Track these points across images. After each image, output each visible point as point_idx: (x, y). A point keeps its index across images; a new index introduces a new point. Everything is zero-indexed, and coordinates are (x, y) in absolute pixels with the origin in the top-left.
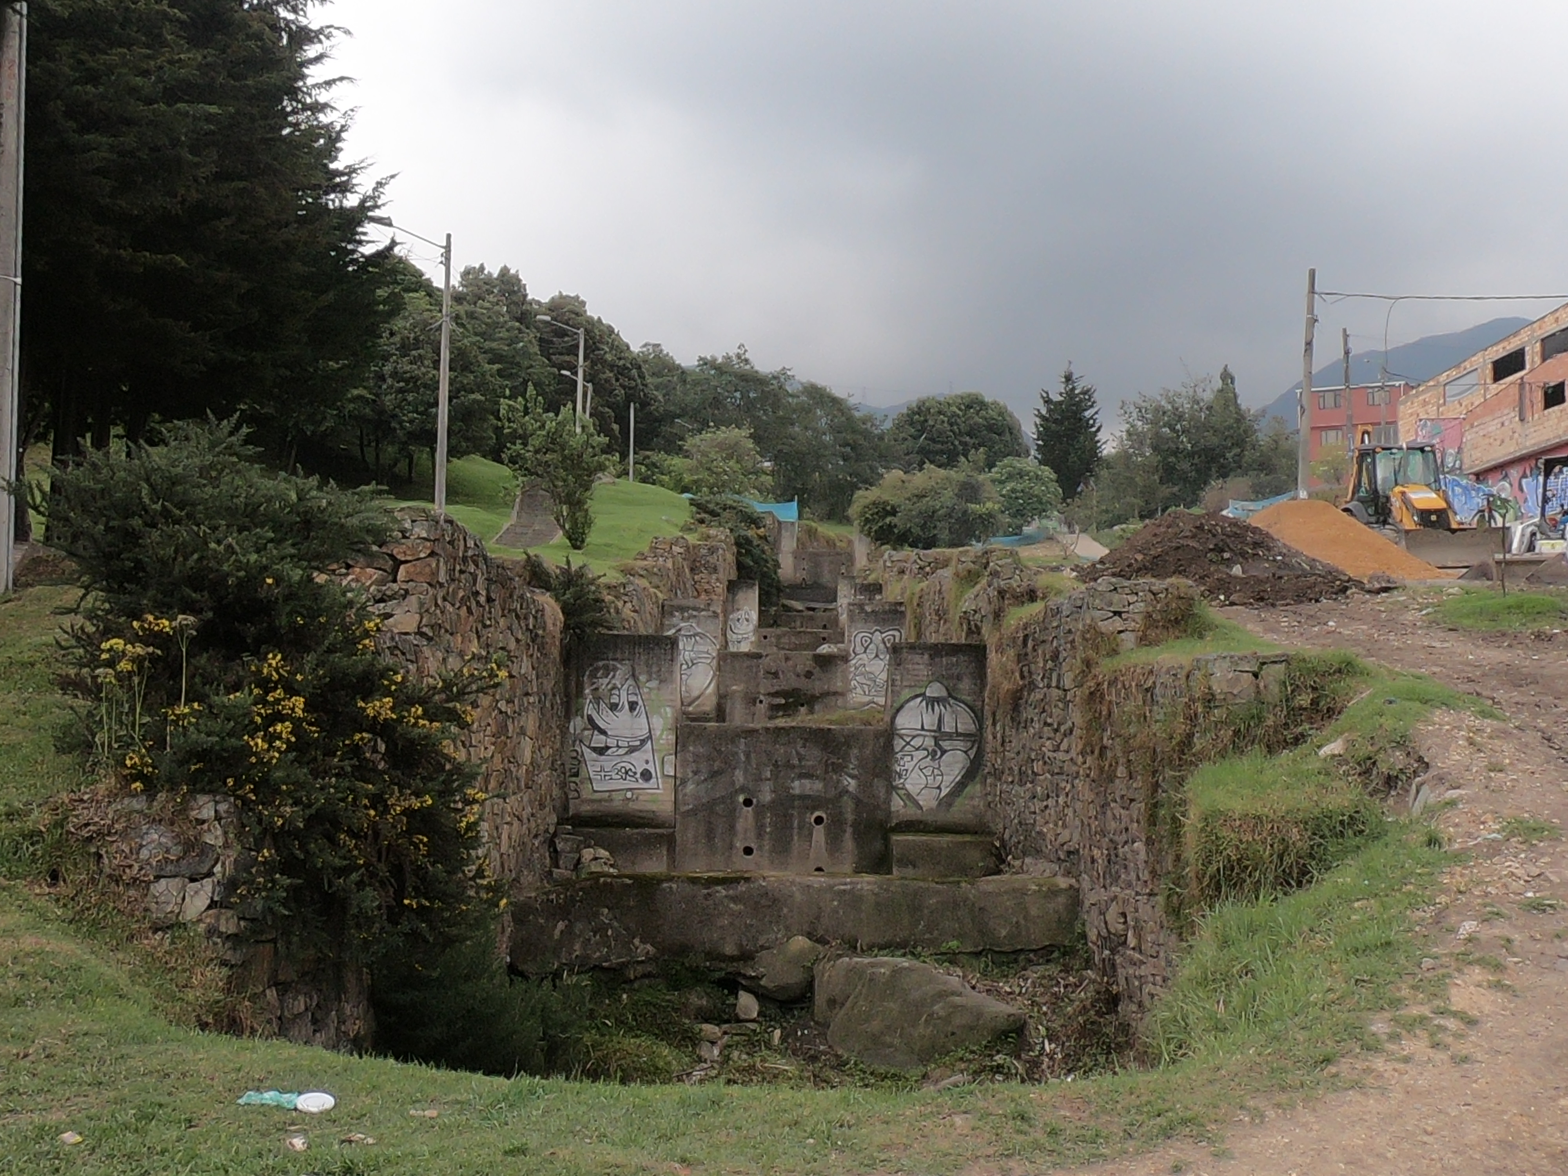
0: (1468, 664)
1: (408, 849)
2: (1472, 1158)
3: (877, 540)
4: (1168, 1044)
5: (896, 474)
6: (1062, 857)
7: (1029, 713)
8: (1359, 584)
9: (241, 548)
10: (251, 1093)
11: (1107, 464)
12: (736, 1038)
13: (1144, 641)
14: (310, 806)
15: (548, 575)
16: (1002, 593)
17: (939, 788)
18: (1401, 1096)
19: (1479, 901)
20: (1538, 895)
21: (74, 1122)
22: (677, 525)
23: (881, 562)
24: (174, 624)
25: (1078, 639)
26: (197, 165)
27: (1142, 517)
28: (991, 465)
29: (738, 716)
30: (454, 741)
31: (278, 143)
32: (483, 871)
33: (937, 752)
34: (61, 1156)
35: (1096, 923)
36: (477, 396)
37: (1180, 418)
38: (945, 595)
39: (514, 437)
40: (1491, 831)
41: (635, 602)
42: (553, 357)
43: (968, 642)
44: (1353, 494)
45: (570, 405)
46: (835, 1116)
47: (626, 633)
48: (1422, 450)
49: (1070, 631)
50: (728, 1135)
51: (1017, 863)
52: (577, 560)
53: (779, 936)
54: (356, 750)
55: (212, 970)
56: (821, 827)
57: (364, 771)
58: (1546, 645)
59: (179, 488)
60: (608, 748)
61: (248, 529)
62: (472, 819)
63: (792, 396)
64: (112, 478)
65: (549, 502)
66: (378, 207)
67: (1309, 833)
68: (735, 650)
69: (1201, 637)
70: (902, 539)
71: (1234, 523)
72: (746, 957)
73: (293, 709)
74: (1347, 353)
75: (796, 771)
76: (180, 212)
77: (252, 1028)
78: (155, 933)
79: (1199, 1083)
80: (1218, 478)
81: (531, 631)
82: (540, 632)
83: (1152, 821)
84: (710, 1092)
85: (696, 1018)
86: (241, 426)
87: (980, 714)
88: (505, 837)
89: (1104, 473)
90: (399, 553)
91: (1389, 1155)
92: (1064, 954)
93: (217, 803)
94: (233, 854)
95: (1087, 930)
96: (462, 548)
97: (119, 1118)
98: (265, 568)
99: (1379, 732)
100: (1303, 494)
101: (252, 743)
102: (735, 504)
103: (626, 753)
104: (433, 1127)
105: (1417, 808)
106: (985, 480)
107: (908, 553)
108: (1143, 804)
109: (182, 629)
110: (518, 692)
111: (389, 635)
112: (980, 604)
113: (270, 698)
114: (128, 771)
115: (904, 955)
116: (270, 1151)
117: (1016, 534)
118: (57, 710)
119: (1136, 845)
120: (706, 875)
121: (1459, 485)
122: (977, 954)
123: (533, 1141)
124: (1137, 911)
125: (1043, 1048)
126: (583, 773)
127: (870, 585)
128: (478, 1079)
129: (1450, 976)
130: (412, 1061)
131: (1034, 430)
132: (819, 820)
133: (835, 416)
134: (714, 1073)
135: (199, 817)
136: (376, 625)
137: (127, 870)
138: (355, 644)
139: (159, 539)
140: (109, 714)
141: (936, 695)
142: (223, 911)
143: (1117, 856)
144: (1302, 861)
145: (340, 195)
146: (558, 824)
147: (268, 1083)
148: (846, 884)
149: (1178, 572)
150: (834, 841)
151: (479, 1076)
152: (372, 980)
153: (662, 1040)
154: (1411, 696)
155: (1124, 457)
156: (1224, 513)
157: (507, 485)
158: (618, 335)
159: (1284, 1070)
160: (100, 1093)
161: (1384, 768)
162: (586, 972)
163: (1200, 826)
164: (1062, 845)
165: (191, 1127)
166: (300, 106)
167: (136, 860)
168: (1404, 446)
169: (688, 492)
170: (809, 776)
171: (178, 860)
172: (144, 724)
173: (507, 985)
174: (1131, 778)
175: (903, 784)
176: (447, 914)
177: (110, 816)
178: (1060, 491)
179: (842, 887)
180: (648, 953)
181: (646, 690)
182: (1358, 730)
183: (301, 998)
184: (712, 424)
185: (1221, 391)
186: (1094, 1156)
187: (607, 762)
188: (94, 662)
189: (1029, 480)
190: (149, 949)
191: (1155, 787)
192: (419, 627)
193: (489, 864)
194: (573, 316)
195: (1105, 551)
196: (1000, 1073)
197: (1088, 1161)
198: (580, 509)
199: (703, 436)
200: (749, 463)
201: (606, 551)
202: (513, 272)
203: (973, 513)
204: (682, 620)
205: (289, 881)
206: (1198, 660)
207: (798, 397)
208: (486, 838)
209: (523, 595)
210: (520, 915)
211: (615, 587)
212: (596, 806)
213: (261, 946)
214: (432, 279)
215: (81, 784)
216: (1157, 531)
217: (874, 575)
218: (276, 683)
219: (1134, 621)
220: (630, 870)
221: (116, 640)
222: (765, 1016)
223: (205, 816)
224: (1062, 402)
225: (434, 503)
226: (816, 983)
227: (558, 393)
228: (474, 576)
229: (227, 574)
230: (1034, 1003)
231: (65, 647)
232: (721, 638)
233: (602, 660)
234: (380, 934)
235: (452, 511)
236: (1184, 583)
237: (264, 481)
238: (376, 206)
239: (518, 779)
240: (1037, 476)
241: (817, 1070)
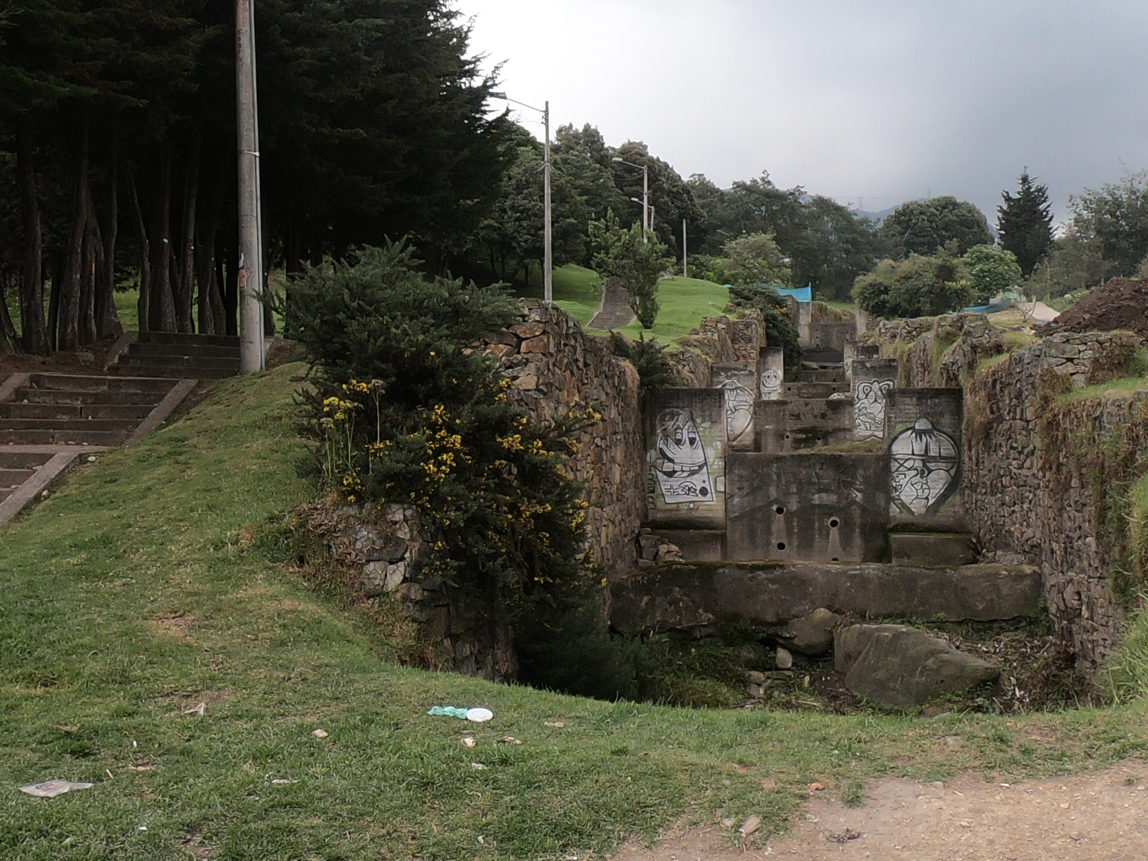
1: (536, 541)
3: (875, 313)
4: (1119, 690)
5: (886, 263)
6: (1027, 550)
7: (999, 440)
9: (412, 331)
10: (437, 707)
11: (1058, 246)
12: (777, 682)
13: (1092, 380)
14: (467, 512)
15: (628, 347)
16: (974, 348)
17: (927, 498)
21: (322, 723)
22: (720, 308)
23: (877, 329)
24: (369, 386)
25: (1037, 381)
26: (370, 63)
27: (1088, 287)
28: (963, 252)
29: (770, 447)
30: (565, 465)
31: (425, 43)
32: (589, 558)
33: (924, 472)
34: (315, 745)
35: (1056, 599)
36: (571, 220)
37: (1120, 206)
38: (928, 352)
39: (599, 248)
41: (691, 364)
42: (625, 188)
43: (948, 387)
45: (639, 223)
46: (854, 735)
47: (685, 387)
49: (1031, 375)
50: (773, 746)
51: (991, 555)
52: (648, 336)
53: (807, 607)
54: (496, 472)
55: (407, 625)
56: (836, 528)
57: (503, 487)
59: (368, 291)
60: (675, 472)
61: (416, 318)
62: (580, 521)
63: (804, 206)
64: (324, 285)
65: (626, 295)
66: (496, 85)
68: (767, 399)
69: (1141, 376)
70: (894, 312)
72: (782, 623)
73: (453, 444)
75: (816, 487)
76: (361, 98)
77: (435, 665)
78: (368, 599)
81: (616, 387)
82: (623, 388)
83: (1102, 520)
84: (759, 715)
85: (746, 667)
86: (408, 246)
87: (958, 442)
88: (603, 535)
89: (1056, 253)
90: (521, 332)
92: (1030, 624)
93: (405, 509)
94: (417, 545)
95: (1048, 605)
96: (565, 328)
97: (351, 722)
98: (429, 345)
101: (426, 468)
102: (764, 291)
103: (688, 476)
104: (561, 734)
106: (958, 263)
107: (899, 322)
108: (1093, 508)
109: (375, 389)
110: (609, 431)
111: (516, 391)
112: (957, 358)
113: (438, 437)
114: (344, 489)
115: (902, 623)
116: (450, 746)
117: (984, 305)
118: (298, 450)
119: (1088, 540)
120: (750, 563)
122: (960, 623)
123: (632, 745)
124: (1089, 590)
125: (1014, 694)
126: (658, 491)
127: (869, 347)
128: (591, 703)
130: (545, 689)
131: (998, 223)
132: (834, 524)
133: (838, 221)
134: (761, 706)
135: (393, 519)
136: (507, 383)
137: (348, 556)
138: (493, 397)
139: (357, 327)
140: (331, 449)
141: (921, 428)
142: (412, 584)
143: (1072, 548)
145: (469, 79)
146: (641, 527)
147: (447, 701)
148: (856, 570)
149: (1119, 326)
150: (846, 541)
151: (592, 700)
152: (515, 634)
153: (722, 682)
155: (1072, 240)
157: (595, 284)
158: (672, 169)
160: (337, 705)
162: (664, 633)
163: (1143, 522)
164: (1027, 541)
165: (398, 729)
166: (438, 15)
167: (354, 550)
169: (727, 283)
170: (826, 490)
171: (381, 550)
172: (354, 456)
173: (609, 640)
174: (1083, 487)
175: (898, 496)
176: (565, 588)
177: (335, 519)
178: (1020, 268)
179: (854, 572)
180: (709, 619)
181: (701, 429)
183: (467, 646)
184: (744, 231)
186: (1061, 770)
187: (674, 482)
188: (318, 413)
189: (994, 261)
190: (364, 610)
191: (1104, 494)
192: (537, 386)
193: (593, 554)
194: (638, 157)
195: (1058, 314)
196: (980, 711)
197: (1055, 774)
198: (649, 300)
199: (737, 241)
200: (773, 260)
201: (668, 329)
202: (593, 127)
203: (950, 288)
204: (727, 377)
205: (456, 563)
206: (1139, 393)
207: (809, 207)
208: (590, 535)
209: (610, 361)
210: (617, 590)
211: (676, 355)
212: (668, 514)
213: (438, 609)
214: (536, 137)
215: (315, 498)
216: (1101, 295)
217: (871, 340)
218: (441, 426)
219: (1084, 365)
220: (694, 560)
221: (333, 398)
222: (797, 666)
223: (398, 519)
224: (1019, 199)
225: (543, 299)
226: (835, 643)
227: (630, 214)
228: (574, 348)
229: (404, 350)
230: (1006, 660)
231: (300, 404)
232: (756, 390)
233: (669, 408)
234: (519, 602)
235: (557, 303)
236: (1126, 334)
237: (426, 284)
238: (495, 85)
239: (611, 494)
240: (1001, 259)
241: (838, 706)
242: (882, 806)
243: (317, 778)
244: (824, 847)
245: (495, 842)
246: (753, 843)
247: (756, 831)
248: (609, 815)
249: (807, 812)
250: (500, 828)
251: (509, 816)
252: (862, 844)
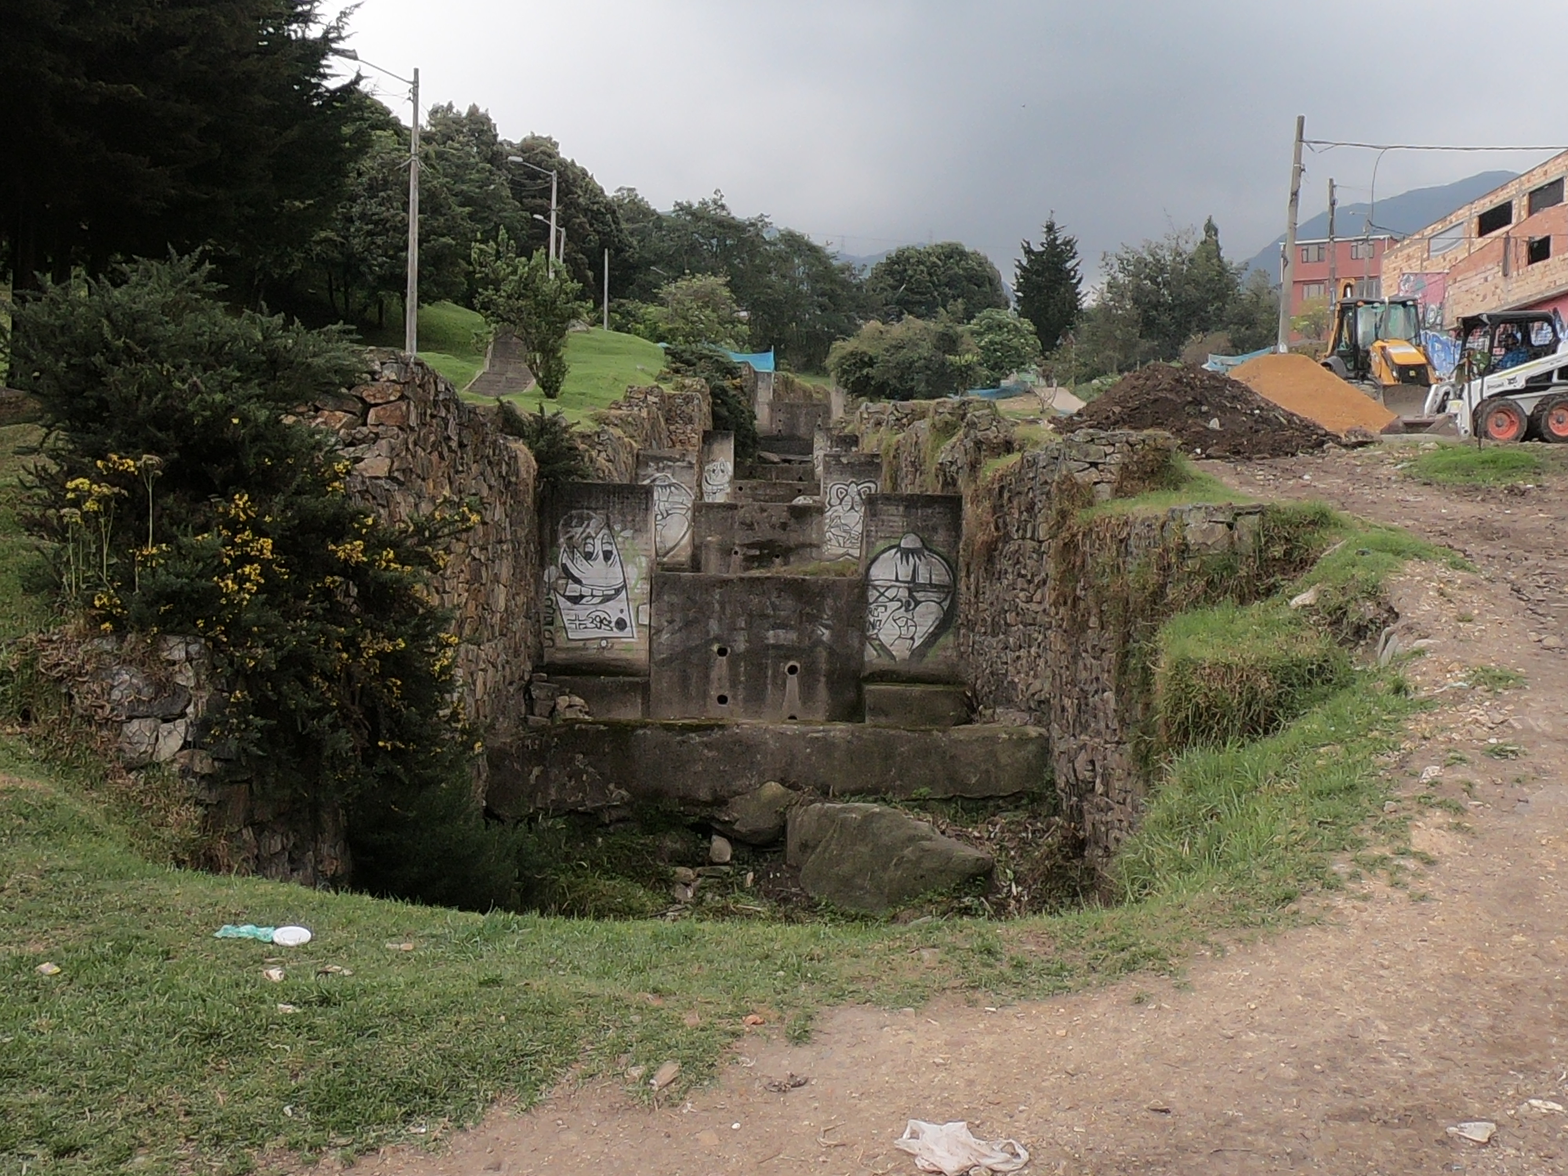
0: (1442, 518)
1: (382, 692)
2: (1425, 991)
3: (854, 391)
4: (1132, 884)
5: (872, 326)
6: (1033, 707)
7: (1004, 564)
8: (1336, 439)
9: (206, 387)
10: (228, 926)
11: (1087, 316)
12: (711, 880)
13: (1120, 492)
14: (281, 648)
15: (521, 422)
16: (978, 444)
17: (912, 638)
18: (1359, 932)
19: (1443, 746)
20: (1501, 741)
21: (52, 954)
22: (652, 375)
23: (858, 413)
24: (138, 464)
25: (1054, 490)
27: (1120, 371)
28: (970, 317)
29: (713, 567)
30: (427, 585)
32: (458, 714)
33: (910, 604)
34: (40, 986)
35: (1065, 770)
36: (447, 240)
37: (1162, 270)
38: (922, 446)
39: (486, 282)
40: (1457, 680)
41: (610, 449)
42: (524, 200)
43: (944, 494)
44: (1333, 348)
45: (542, 250)
46: (804, 950)
47: (600, 482)
48: (1404, 304)
49: (1046, 482)
50: (700, 968)
51: (989, 712)
52: (550, 408)
53: (753, 781)
54: (327, 593)
55: (188, 809)
56: (794, 676)
57: (336, 614)
58: (1519, 499)
59: (140, 325)
60: (582, 597)
61: (213, 368)
62: (446, 663)
63: (770, 243)
64: (72, 314)
65: (521, 349)
66: (342, 39)
67: (1278, 682)
68: (710, 501)
69: (1177, 489)
70: (881, 391)
71: (1213, 376)
72: (720, 802)
73: (261, 551)
74: (1333, 204)
75: (771, 621)
76: (136, 40)
77: (229, 866)
78: (128, 772)
79: (1163, 919)
80: (1198, 332)
81: (504, 478)
82: (513, 479)
83: (1123, 669)
84: (683, 927)
85: (670, 861)
86: (204, 262)
87: (954, 566)
88: (479, 683)
89: (1084, 326)
90: (369, 395)
91: (1345, 987)
92: (1032, 802)
93: (188, 644)
94: (205, 695)
95: (1056, 777)
96: (432, 392)
97: (97, 950)
98: (231, 408)
99: (1351, 583)
100: (1283, 348)
101: (222, 585)
102: (712, 354)
103: (601, 602)
104: (409, 959)
105: (1385, 658)
106: (963, 331)
107: (886, 405)
108: (1114, 654)
109: (147, 468)
110: (492, 539)
111: (359, 478)
112: (957, 456)
113: (238, 540)
114: (94, 612)
115: (875, 801)
116: (247, 981)
117: (993, 387)
118: (25, 553)
119: (1106, 694)
120: (680, 722)
121: (1439, 341)
122: (947, 801)
123: (508, 972)
124: (1105, 759)
125: (1010, 891)
126: (558, 623)
127: (846, 436)
128: (453, 916)
129: (1411, 818)
130: (388, 897)
131: (1015, 281)
132: (793, 670)
133: (812, 265)
134: (687, 913)
135: (170, 657)
136: (345, 467)
137: (99, 711)
138: (325, 486)
139: (121, 377)
140: (76, 554)
141: (911, 546)
142: (196, 751)
143: (1087, 705)
144: (1269, 709)
145: (302, 26)
146: (533, 671)
147: (245, 917)
148: (819, 732)
149: (1157, 424)
150: (807, 692)
151: (454, 911)
152: (348, 821)
153: (637, 882)
154: (1383, 547)
155: (1104, 310)
156: (1204, 366)
157: (479, 332)
158: (591, 178)
159: (1246, 907)
160: (77, 926)
161: (1353, 618)
162: (560, 816)
163: (1170, 674)
164: (1033, 695)
165: (168, 959)
167: (108, 701)
168: (1387, 300)
169: (662, 341)
170: (784, 626)
171: (150, 701)
172: (112, 565)
173: (483, 828)
174: (1102, 628)
175: (877, 634)
176: (421, 757)
177: (80, 657)
178: (1039, 342)
179: (815, 735)
180: (622, 798)
181: (620, 539)
182: (1329, 580)
183: (278, 838)
184: (687, 271)
185: (1204, 243)
186: (1059, 988)
187: (581, 611)
188: (59, 502)
189: (1008, 332)
190: (123, 788)
191: (1127, 637)
192: (390, 471)
193: (463, 708)
194: (545, 157)
195: (1083, 404)
196: (967, 914)
197: (1052, 994)
198: (554, 357)
199: (678, 284)
200: (725, 313)
201: (579, 400)
202: (482, 110)
203: (951, 364)
204: (658, 470)
205: (263, 722)
206: (1173, 511)
207: (775, 245)
208: (461, 682)
209: (496, 441)
210: (496, 758)
211: (589, 436)
212: (571, 655)
213: (236, 786)
214: (400, 117)
215: (49, 625)
216: (1136, 383)
217: (850, 427)
218: (245, 524)
219: (1111, 472)
220: (605, 718)
221: (81, 480)
222: (738, 860)
223: (177, 658)
224: (1043, 252)
225: (404, 348)
226: (789, 828)
227: (531, 237)
228: (445, 420)
229: (193, 414)
230: (1002, 848)
231: (30, 488)
232: (696, 489)
233: (576, 508)
234: (355, 775)
235: (423, 356)
236: (1161, 435)
237: (228, 319)
238: (340, 38)
239: (492, 626)
240: (1016, 328)
241: (789, 911)
242: (836, 1042)
243: (43, 1034)
244: (760, 1099)
245: (309, 1114)
246: (668, 1098)
247: (672, 1082)
248: (473, 1069)
249: (740, 1054)
250: (315, 1094)
251: (330, 1076)
252: (810, 1093)
